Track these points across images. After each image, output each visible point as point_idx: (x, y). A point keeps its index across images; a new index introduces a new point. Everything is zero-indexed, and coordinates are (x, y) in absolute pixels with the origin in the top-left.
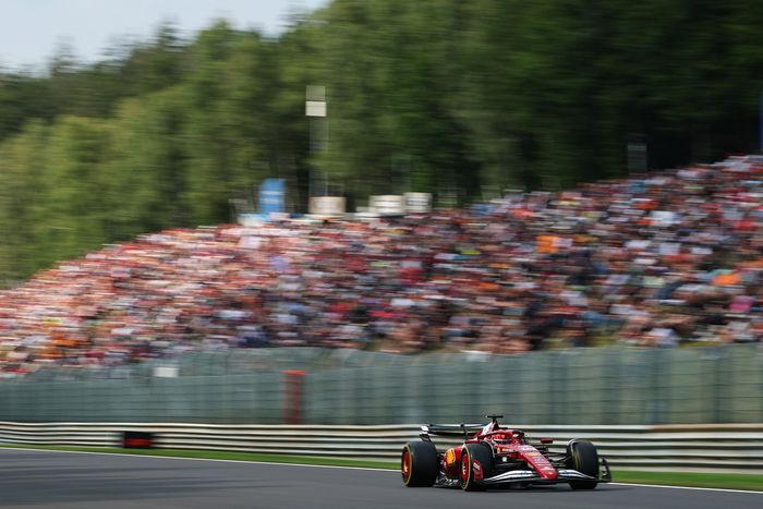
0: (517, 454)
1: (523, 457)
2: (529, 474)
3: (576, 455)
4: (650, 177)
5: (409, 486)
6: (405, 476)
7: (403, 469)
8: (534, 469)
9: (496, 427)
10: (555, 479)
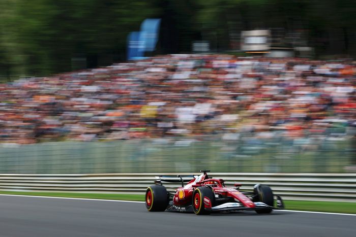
0: (226, 193)
1: (230, 195)
2: (238, 205)
3: (260, 193)
4: (81, 72)
5: (151, 211)
6: (148, 205)
7: (146, 201)
8: (240, 202)
9: (207, 177)
10: (254, 208)
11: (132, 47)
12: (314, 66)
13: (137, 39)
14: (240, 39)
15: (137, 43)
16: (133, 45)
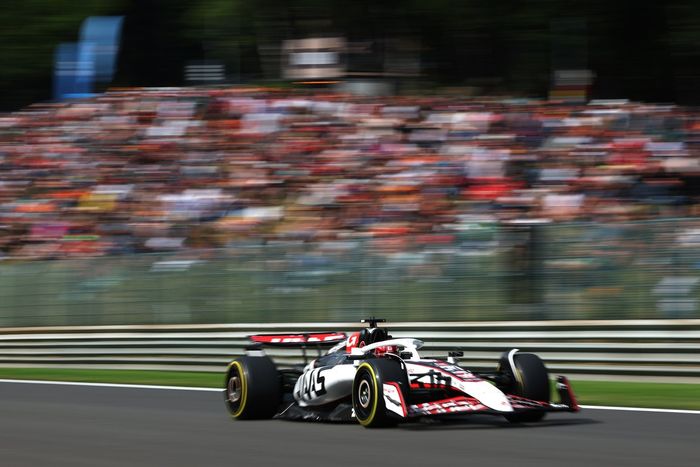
11: (61, 73)
12: (429, 108)
13: (75, 58)
14: (279, 56)
15: (75, 65)
16: (63, 69)
